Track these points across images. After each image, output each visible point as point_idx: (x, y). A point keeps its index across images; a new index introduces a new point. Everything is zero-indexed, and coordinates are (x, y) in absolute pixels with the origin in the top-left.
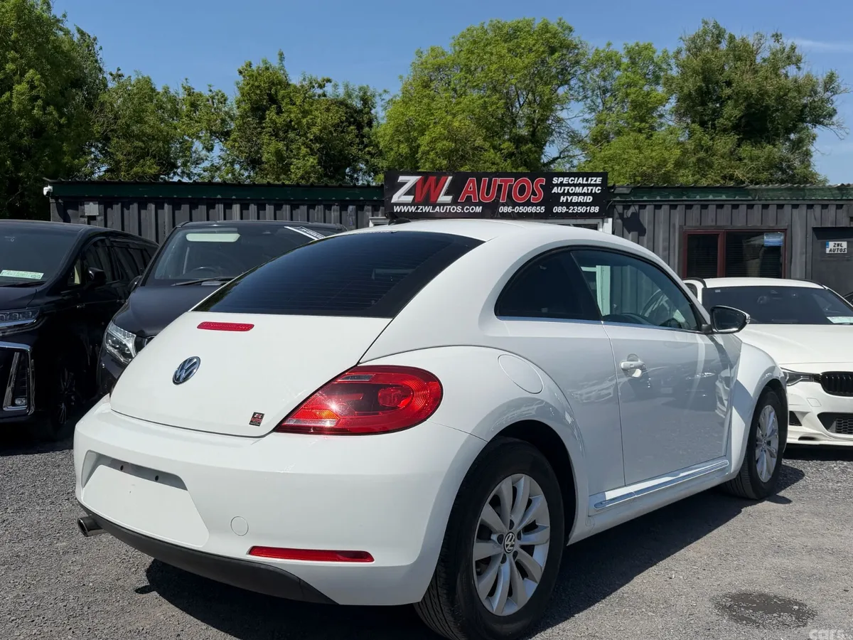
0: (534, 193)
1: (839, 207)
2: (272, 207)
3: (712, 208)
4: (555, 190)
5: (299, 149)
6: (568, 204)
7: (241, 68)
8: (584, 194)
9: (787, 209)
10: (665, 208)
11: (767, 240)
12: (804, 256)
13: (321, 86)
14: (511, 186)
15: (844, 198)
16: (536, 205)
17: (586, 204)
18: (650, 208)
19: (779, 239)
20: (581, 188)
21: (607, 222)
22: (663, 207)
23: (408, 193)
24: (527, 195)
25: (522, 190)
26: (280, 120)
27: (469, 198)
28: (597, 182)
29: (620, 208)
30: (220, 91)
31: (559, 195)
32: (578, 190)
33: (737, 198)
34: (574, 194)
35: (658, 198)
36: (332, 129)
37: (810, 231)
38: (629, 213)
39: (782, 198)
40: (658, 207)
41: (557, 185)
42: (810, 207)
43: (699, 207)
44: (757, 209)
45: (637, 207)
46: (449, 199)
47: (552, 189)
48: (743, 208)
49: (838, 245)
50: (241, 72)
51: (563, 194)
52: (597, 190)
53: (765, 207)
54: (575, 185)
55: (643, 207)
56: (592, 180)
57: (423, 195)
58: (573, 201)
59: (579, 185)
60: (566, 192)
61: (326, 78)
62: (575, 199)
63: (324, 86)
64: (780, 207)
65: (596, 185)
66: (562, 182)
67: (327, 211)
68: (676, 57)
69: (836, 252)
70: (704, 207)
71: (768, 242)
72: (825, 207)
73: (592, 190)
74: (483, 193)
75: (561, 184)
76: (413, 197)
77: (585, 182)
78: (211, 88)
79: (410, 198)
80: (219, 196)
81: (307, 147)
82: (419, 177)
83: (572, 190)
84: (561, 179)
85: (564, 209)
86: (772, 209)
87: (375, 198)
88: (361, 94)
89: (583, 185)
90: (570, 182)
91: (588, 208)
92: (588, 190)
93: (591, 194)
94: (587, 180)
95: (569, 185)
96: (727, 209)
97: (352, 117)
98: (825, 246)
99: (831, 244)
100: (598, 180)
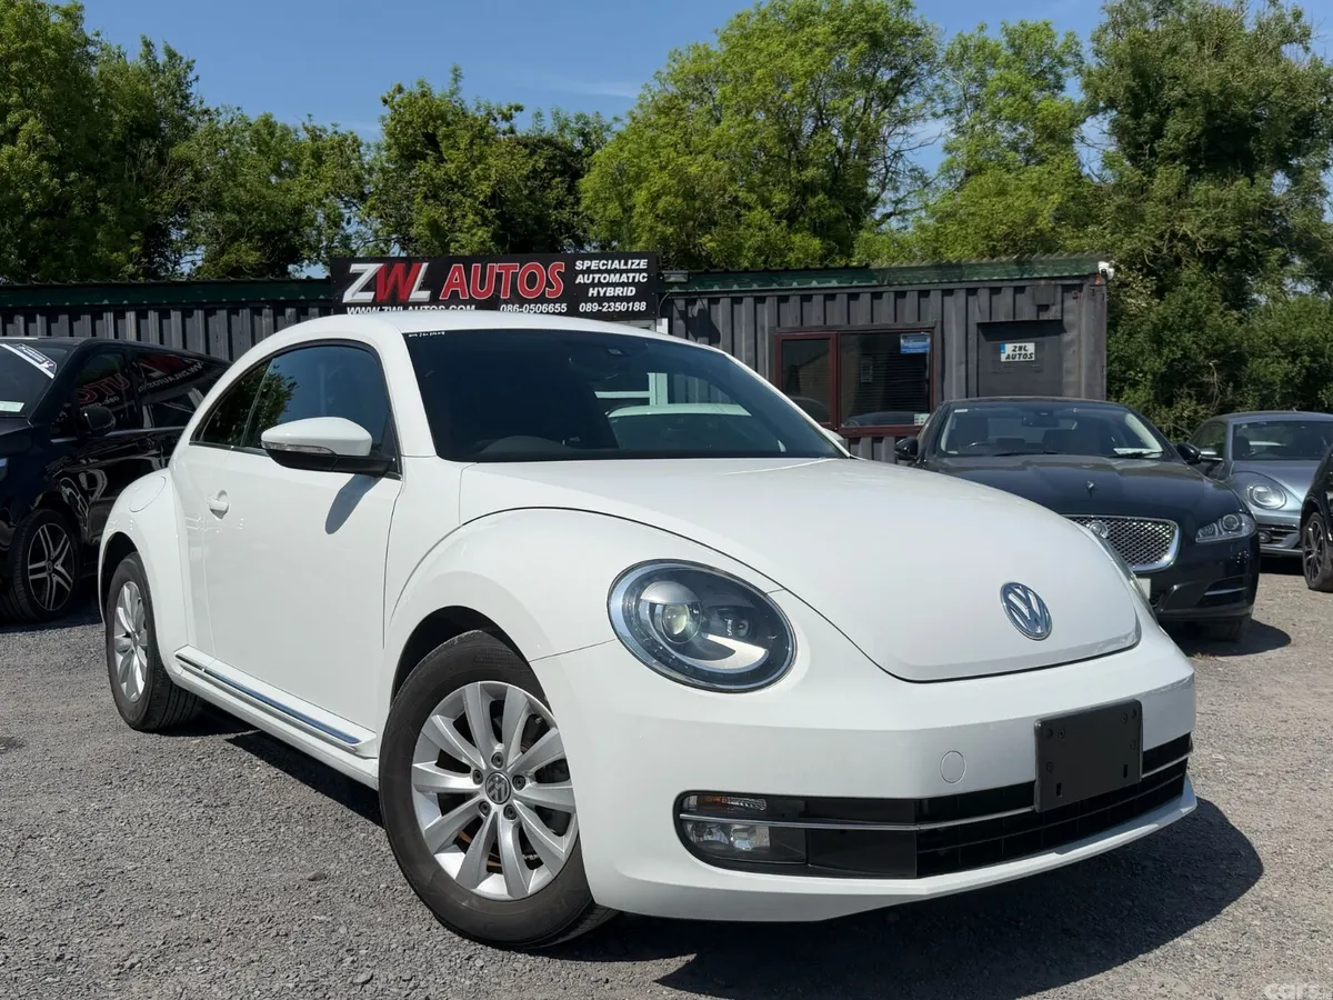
0: (549, 285)
1: (1019, 290)
2: (179, 314)
3: (818, 300)
4: (580, 279)
5: (464, 216)
6: (600, 300)
7: (386, 95)
8: (623, 285)
9: (935, 297)
10: (748, 302)
11: (906, 345)
12: (964, 366)
13: (507, 118)
14: (515, 276)
15: (1025, 276)
16: (554, 301)
17: (627, 299)
18: (725, 303)
19: (924, 344)
20: (618, 275)
21: (661, 324)
22: (745, 300)
23: (366, 288)
24: (540, 286)
25: (532, 280)
26: (438, 174)
27: (455, 293)
28: (641, 267)
29: (680, 304)
30: (351, 133)
31: (586, 287)
32: (614, 278)
33: (855, 283)
34: (608, 284)
35: (735, 288)
36: (521, 184)
37: (973, 329)
38: (694, 311)
39: (925, 281)
40: (736, 301)
41: (583, 272)
42: (972, 292)
43: (798, 298)
44: (888, 299)
45: (705, 302)
46: (425, 295)
47: (576, 279)
48: (865, 299)
49: (1020, 348)
50: (385, 101)
51: (593, 285)
52: (642, 278)
53: (901, 295)
54: (609, 272)
55: (714, 301)
56: (632, 263)
57: (388, 291)
58: (608, 295)
59: (615, 271)
60: (596, 281)
61: (513, 104)
62: (610, 292)
63: (511, 117)
64: (924, 294)
65: (640, 271)
66: (589, 268)
67: (256, 318)
68: (1097, 40)
69: (1017, 359)
70: (806, 298)
71: (907, 348)
72: (995, 291)
73: (634, 277)
74: (475, 287)
75: (589, 271)
76: (373, 293)
77: (623, 267)
78: (337, 129)
79: (369, 296)
80: (106, 302)
81: (476, 214)
82: (380, 265)
83: (605, 278)
84: (587, 263)
85: (596, 307)
86: (912, 299)
87: (322, 297)
88: (580, 125)
89: (621, 272)
90: (602, 268)
91: (631, 304)
92: (628, 278)
93: (633, 284)
94: (626, 264)
95: (599, 271)
96: (842, 299)
97: (563, 162)
98: (998, 351)
99: (1009, 348)
100: (642, 263)
